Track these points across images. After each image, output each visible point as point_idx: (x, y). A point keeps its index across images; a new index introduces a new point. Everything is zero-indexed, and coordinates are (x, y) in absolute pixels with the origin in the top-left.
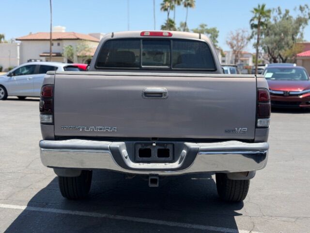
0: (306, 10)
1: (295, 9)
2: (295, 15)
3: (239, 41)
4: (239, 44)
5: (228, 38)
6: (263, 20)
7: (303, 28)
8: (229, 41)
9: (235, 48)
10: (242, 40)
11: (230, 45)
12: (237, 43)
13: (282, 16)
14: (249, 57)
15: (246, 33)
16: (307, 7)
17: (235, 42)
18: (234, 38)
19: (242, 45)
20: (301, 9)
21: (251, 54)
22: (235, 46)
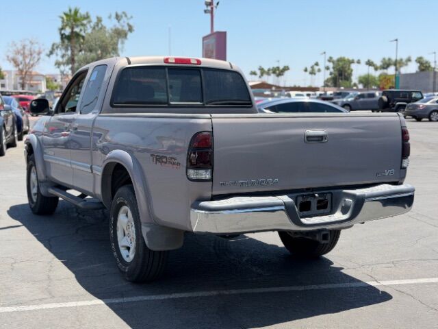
0: (124, 19)
1: (110, 17)
2: (110, 24)
3: (26, 57)
4: (27, 61)
5: (9, 51)
6: (77, 30)
7: (123, 43)
8: (11, 55)
9: (21, 67)
10: (31, 55)
11: (12, 62)
12: (24, 60)
13: (92, 24)
14: (41, 80)
15: (36, 45)
16: (126, 16)
17: (20, 58)
18: (18, 52)
19: (32, 62)
20: (118, 17)
21: (42, 75)
22: (21, 63)
